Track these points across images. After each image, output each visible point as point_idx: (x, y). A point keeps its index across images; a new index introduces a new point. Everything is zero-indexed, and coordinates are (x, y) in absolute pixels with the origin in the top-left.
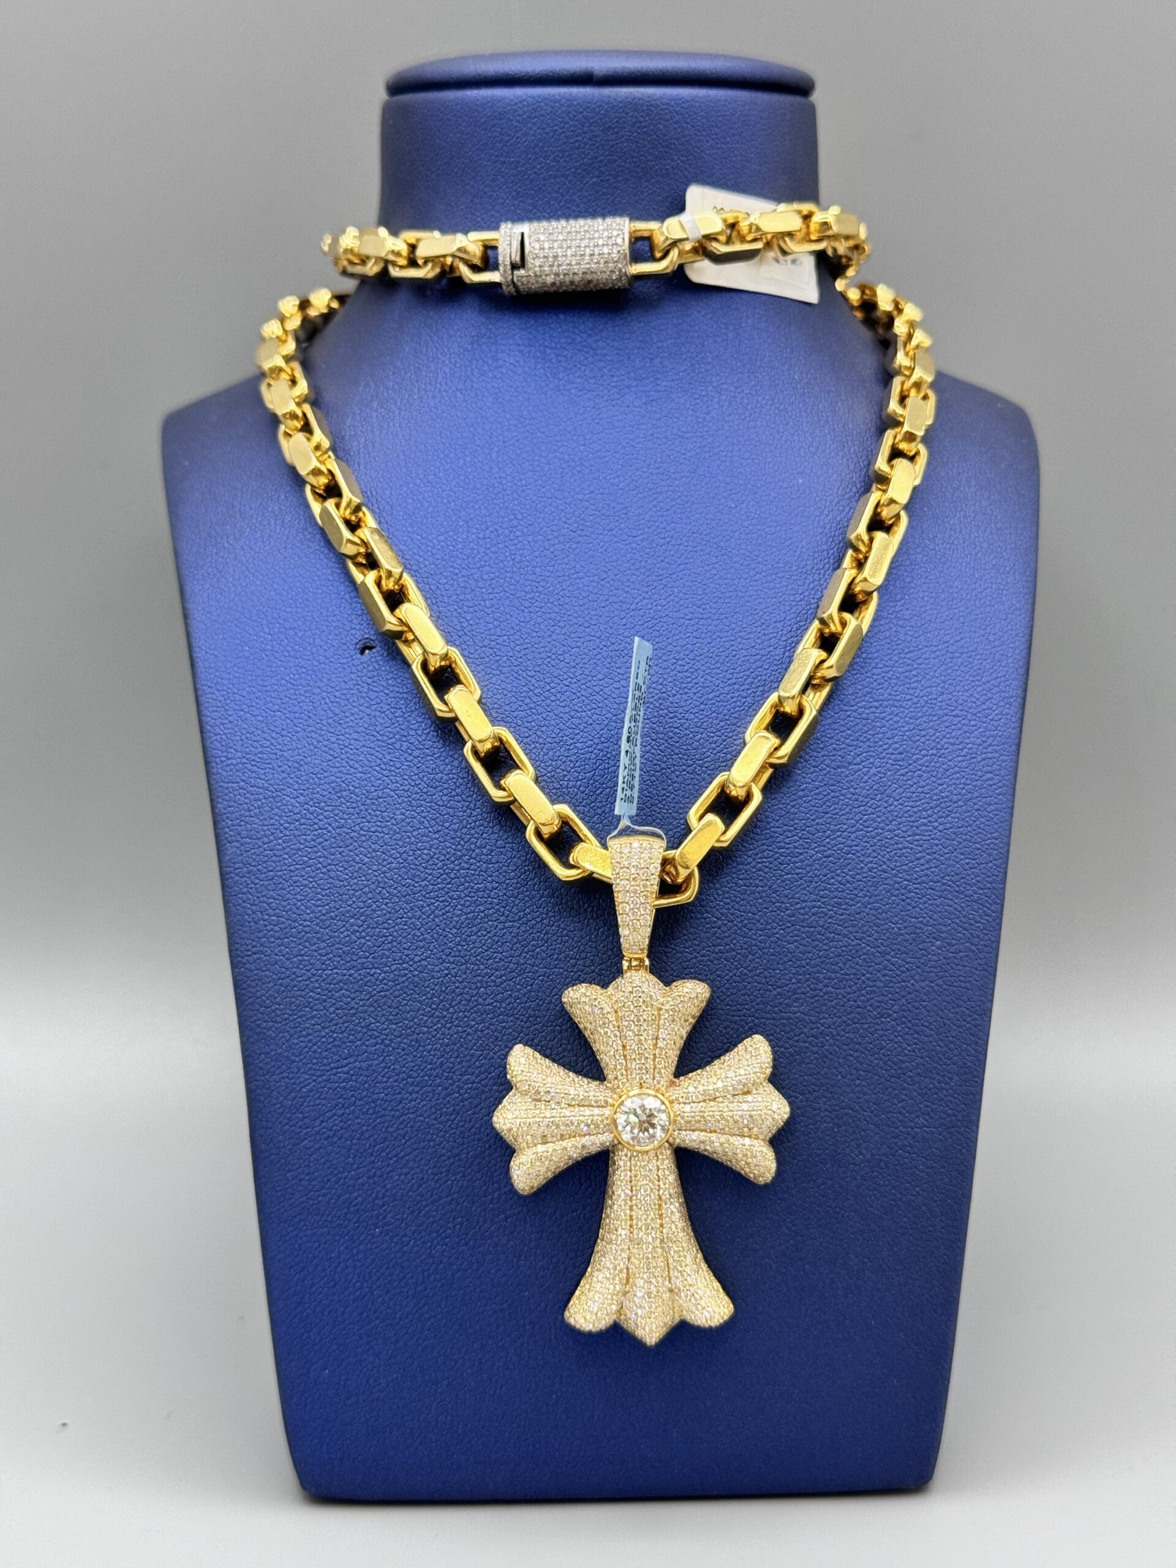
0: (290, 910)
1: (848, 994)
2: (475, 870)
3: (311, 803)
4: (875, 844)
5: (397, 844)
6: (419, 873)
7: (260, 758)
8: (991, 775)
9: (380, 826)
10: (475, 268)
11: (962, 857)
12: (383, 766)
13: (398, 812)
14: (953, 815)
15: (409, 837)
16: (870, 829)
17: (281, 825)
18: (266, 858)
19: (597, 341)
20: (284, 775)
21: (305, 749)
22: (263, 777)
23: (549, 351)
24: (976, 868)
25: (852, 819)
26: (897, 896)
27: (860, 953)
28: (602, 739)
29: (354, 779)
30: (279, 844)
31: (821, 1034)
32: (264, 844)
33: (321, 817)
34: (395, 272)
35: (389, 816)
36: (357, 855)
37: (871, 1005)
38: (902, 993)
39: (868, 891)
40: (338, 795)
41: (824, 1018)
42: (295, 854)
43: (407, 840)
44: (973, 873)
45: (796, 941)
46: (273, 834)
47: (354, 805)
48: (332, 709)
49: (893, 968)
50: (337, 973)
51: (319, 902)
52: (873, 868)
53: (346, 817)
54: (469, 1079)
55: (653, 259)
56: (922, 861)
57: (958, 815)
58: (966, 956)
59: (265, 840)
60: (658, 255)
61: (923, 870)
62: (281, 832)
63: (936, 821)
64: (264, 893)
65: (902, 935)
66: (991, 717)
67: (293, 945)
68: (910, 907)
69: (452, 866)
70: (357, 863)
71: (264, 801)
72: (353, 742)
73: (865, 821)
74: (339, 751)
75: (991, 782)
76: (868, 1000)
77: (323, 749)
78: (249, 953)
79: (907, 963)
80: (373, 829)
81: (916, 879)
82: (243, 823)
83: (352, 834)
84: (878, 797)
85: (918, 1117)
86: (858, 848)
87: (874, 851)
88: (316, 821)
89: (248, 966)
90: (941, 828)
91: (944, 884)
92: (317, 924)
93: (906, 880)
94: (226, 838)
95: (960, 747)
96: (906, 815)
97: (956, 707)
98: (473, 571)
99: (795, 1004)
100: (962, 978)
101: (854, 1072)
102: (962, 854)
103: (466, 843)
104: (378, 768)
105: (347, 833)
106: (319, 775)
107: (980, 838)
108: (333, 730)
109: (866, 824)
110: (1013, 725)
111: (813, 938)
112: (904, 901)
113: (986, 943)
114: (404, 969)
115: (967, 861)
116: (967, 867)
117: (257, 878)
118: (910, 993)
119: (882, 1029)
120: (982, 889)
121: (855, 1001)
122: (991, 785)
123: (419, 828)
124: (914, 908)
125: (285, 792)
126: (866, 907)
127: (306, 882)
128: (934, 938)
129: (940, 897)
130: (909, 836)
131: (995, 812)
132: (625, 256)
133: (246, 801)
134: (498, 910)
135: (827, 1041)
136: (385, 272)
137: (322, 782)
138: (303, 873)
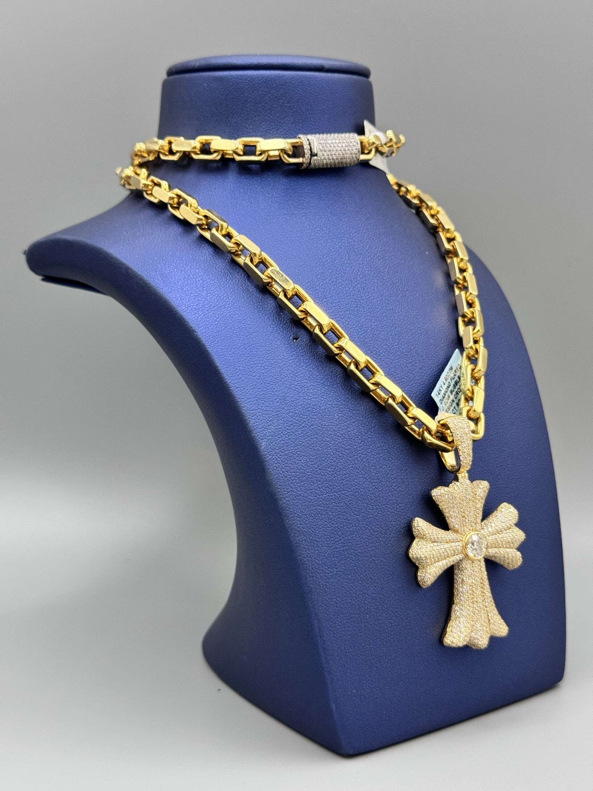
0: (300, 468)
2: (374, 438)
3: (296, 415)
5: (339, 430)
6: (352, 443)
7: (264, 397)
9: (330, 423)
10: (289, 156)
12: (323, 394)
13: (335, 415)
15: (344, 426)
17: (285, 428)
18: (282, 445)
19: (340, 191)
20: (279, 403)
21: (284, 390)
22: (269, 405)
23: (322, 196)
28: (406, 372)
29: (312, 401)
30: (286, 437)
32: (279, 438)
33: (302, 422)
35: (332, 417)
36: (324, 438)
40: (307, 410)
42: (295, 441)
43: (343, 427)
46: (282, 433)
47: (316, 414)
48: (290, 369)
50: (328, 496)
51: (312, 463)
53: (313, 420)
54: (393, 536)
56: (522, 413)
59: (279, 436)
60: (366, 152)
62: (286, 431)
64: (286, 462)
67: (306, 485)
69: (364, 437)
70: (325, 441)
71: (273, 417)
72: (305, 384)
74: (300, 389)
77: (293, 388)
78: (286, 492)
80: (327, 424)
82: (266, 429)
83: (318, 428)
87: (507, 410)
88: (301, 423)
89: (287, 499)
92: (314, 474)
94: (259, 438)
98: (329, 299)
103: (367, 426)
104: (320, 395)
105: (316, 428)
106: (295, 402)
108: (294, 379)
114: (356, 489)
117: (280, 455)
123: (347, 421)
125: (281, 412)
127: (304, 454)
132: (359, 151)
133: (264, 418)
137: (298, 404)
138: (302, 450)
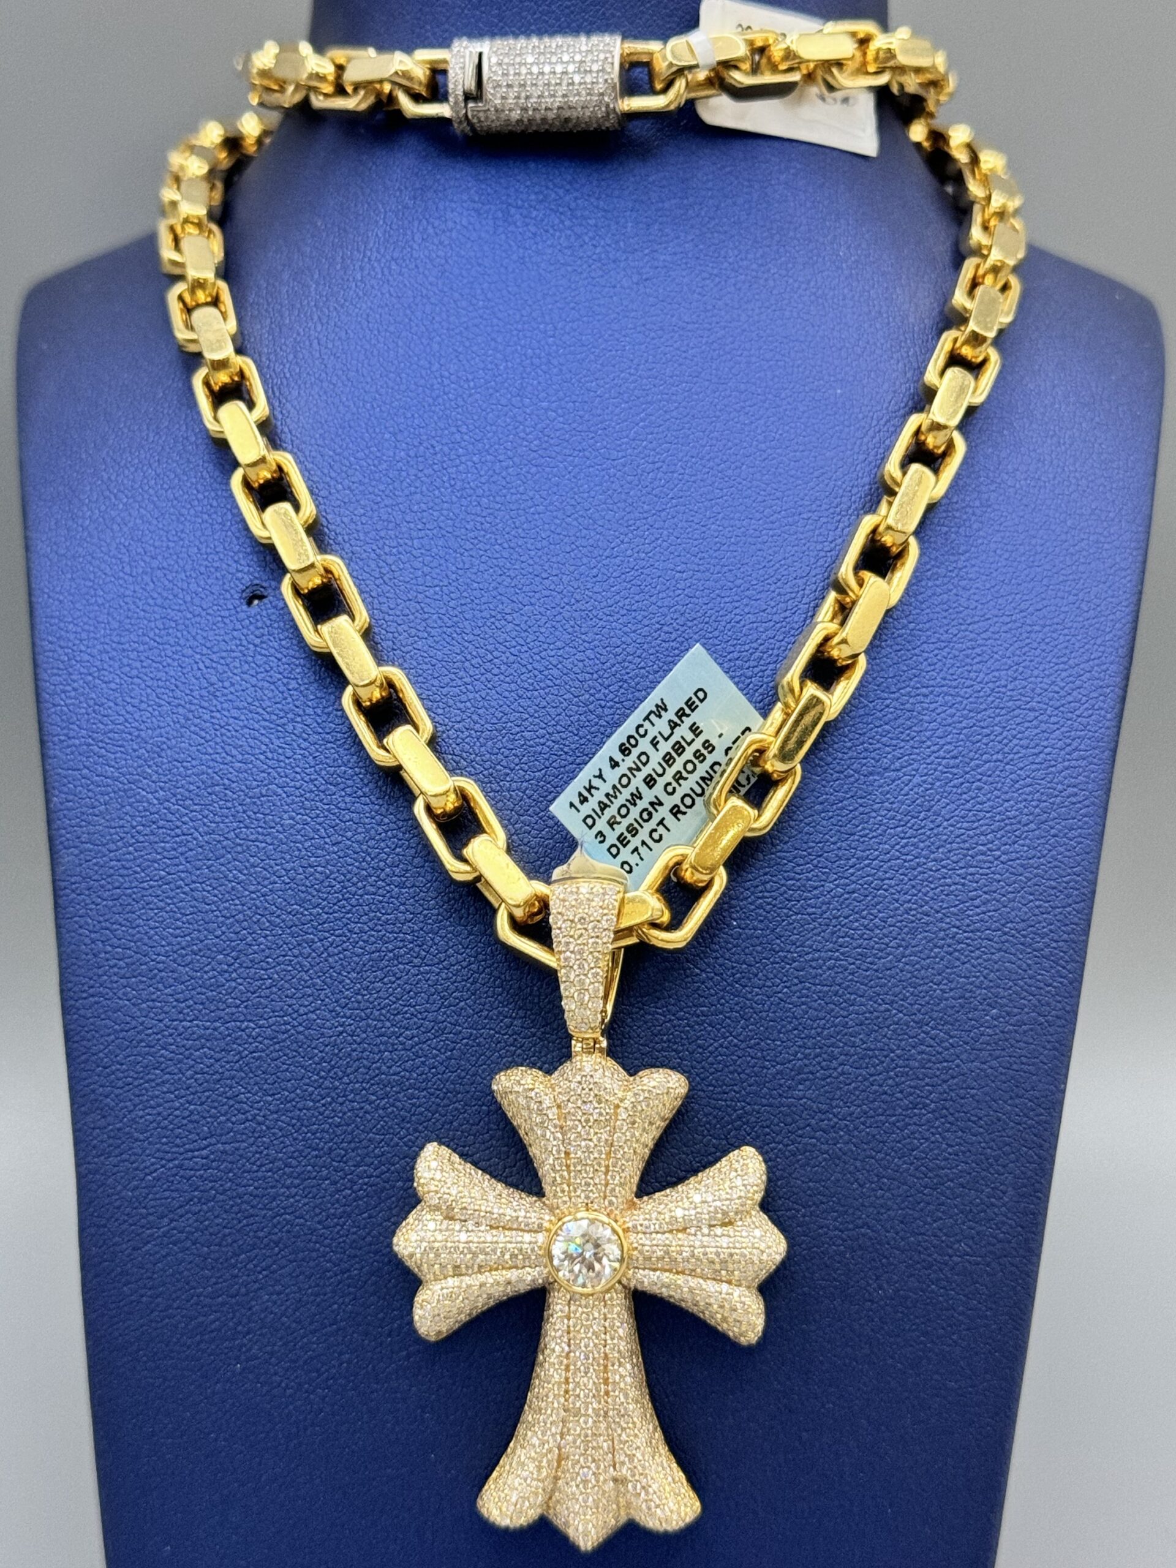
0: (140, 940)
1: (871, 1075)
2: (384, 896)
3: (173, 800)
4: (915, 877)
5: (283, 858)
6: (310, 897)
7: (110, 738)
8: (1075, 790)
9: (263, 834)
10: (417, 98)
11: (1031, 897)
12: (270, 755)
13: (286, 816)
14: (1021, 842)
15: (300, 850)
16: (909, 857)
17: (134, 828)
18: (112, 871)
19: (576, 198)
20: (141, 762)
21: (168, 729)
22: (113, 763)
23: (513, 211)
24: (1049, 913)
25: (885, 843)
26: (942, 947)
27: (889, 1022)
28: (559, 728)
29: (231, 770)
30: (130, 853)
31: (833, 1127)
32: (111, 851)
33: (185, 819)
34: (318, 102)
35: (273, 821)
36: (230, 871)
37: (901, 1092)
38: (943, 1076)
39: (903, 940)
40: (209, 790)
41: (837, 1106)
42: (149, 867)
43: (297, 853)
44: (1045, 919)
45: (803, 1003)
46: (122, 839)
47: (229, 805)
48: (207, 676)
49: (932, 1042)
50: (197, 1026)
51: (178, 931)
52: (911, 909)
53: (217, 819)
54: (365, 1171)
55: (653, 92)
56: (977, 902)
57: (1028, 841)
58: (1031, 1030)
59: (112, 847)
60: (659, 86)
61: (978, 915)
62: (133, 837)
63: (999, 849)
64: (106, 917)
65: (946, 999)
66: (1078, 713)
67: (141, 986)
68: (958, 963)
69: (353, 889)
70: (230, 881)
71: (112, 795)
72: (231, 721)
73: (902, 847)
74: (213, 732)
75: (1074, 800)
76: (897, 1085)
77: (193, 728)
78: (84, 995)
79: (952, 1037)
80: (252, 837)
81: (968, 926)
82: (84, 823)
83: (225, 843)
84: (922, 815)
85: (959, 1241)
86: (893, 882)
87: (913, 887)
88: (179, 824)
89: (82, 1012)
90: (1004, 858)
91: (1005, 934)
92: (174, 961)
93: (954, 927)
94: (61, 843)
95: (1036, 751)
96: (958, 840)
97: (1032, 698)
98: (400, 500)
99: (801, 1087)
100: (1024, 1060)
101: (876, 1179)
102: (1031, 894)
103: (372, 859)
104: (262, 757)
105: (219, 842)
106: (185, 764)
107: (1056, 873)
108: (206, 704)
109: (904, 851)
110: (1108, 724)
111: (827, 999)
112: (951, 954)
113: (1059, 1013)
114: (285, 1023)
115: (1037, 903)
116: (1037, 911)
117: (99, 897)
118: (953, 1078)
119: (915, 1124)
120: (1056, 941)
121: (881, 1086)
122: (1074, 803)
123: (313, 838)
124: (964, 963)
125: (140, 785)
126: (899, 961)
127: (162, 904)
128: (989, 1005)
129: (1000, 950)
130: (962, 868)
131: (1079, 839)
132: (614, 87)
133: (90, 794)
134: (412, 949)
135: (841, 1137)
136: (306, 101)
137: (189, 772)
138: (159, 892)
